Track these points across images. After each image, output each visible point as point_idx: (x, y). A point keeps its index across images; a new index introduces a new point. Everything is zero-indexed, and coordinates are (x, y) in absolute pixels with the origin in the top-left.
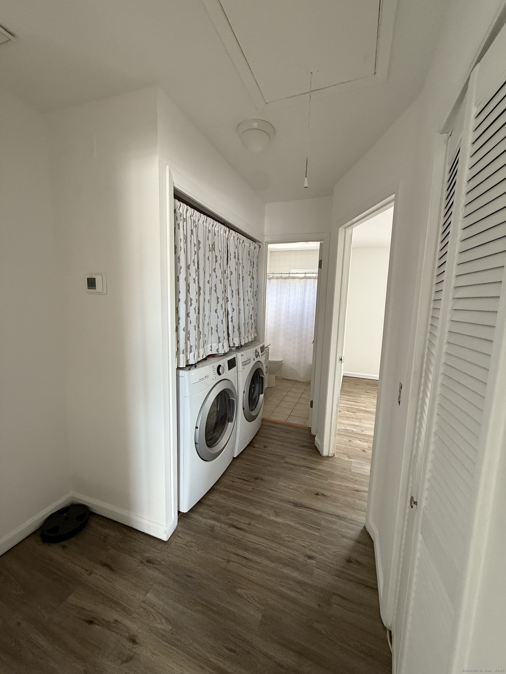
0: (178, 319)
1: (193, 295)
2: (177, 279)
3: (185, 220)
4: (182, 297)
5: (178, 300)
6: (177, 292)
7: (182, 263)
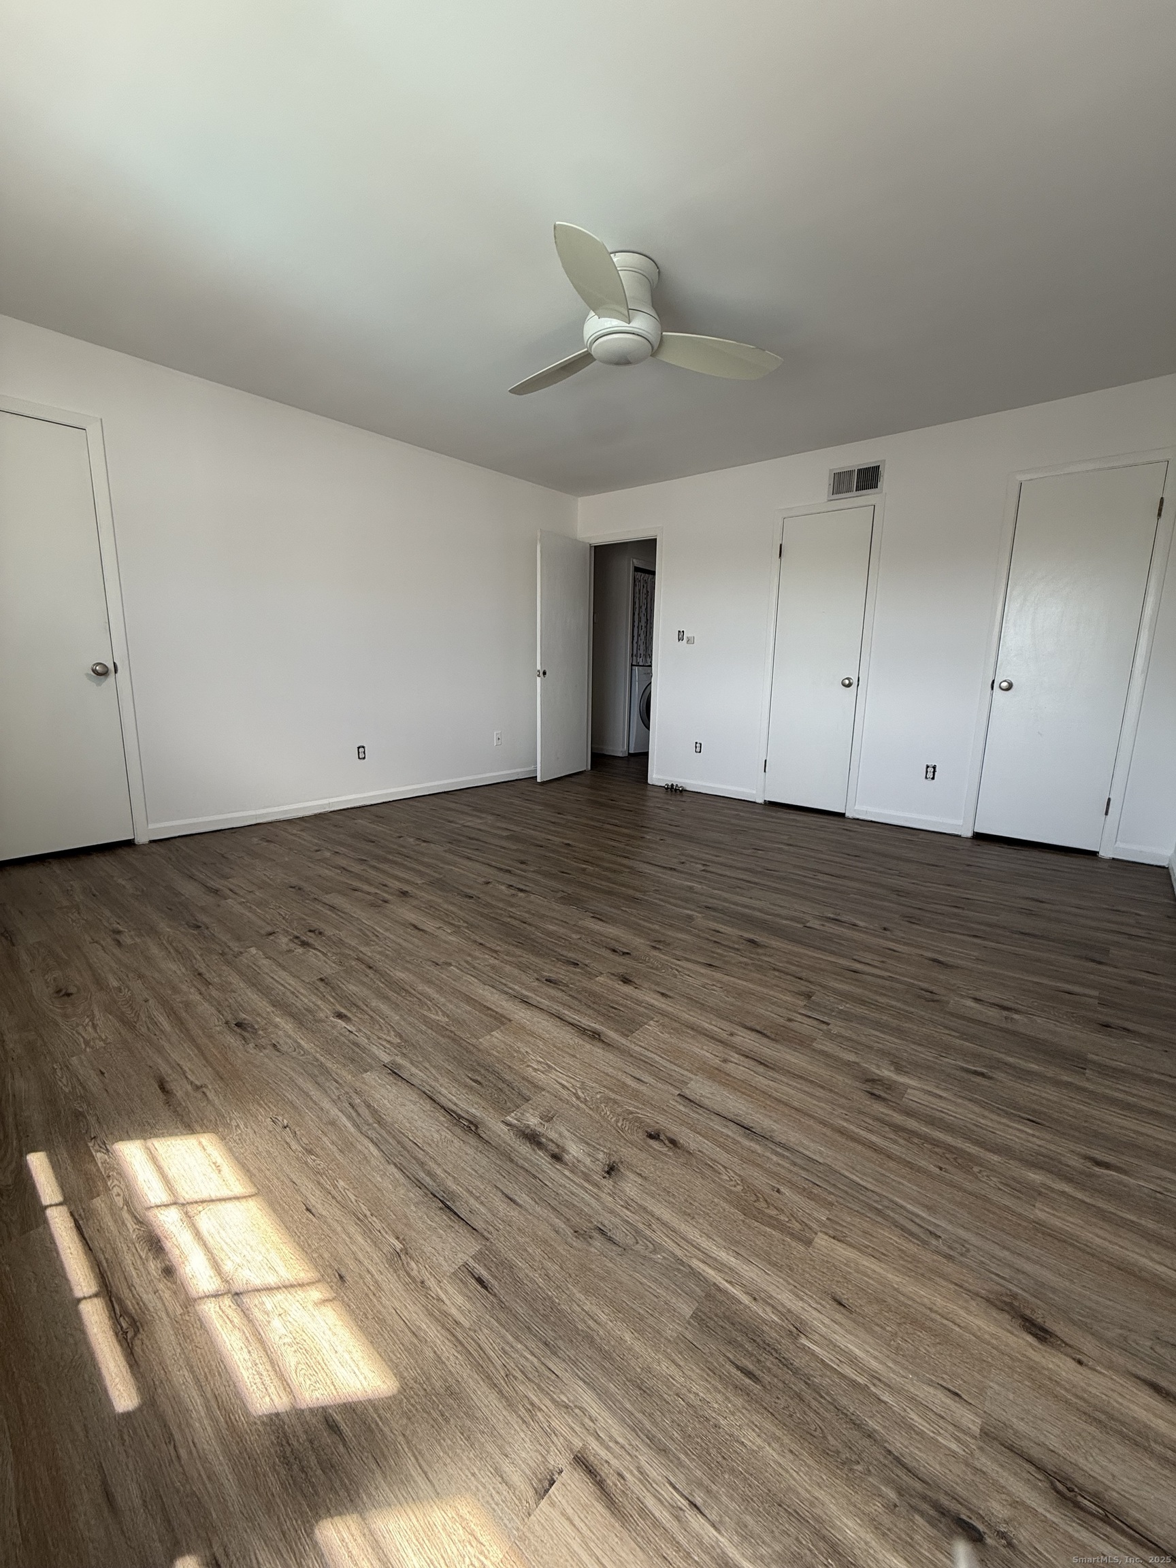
0: (633, 637)
1: (643, 623)
2: (634, 614)
3: (640, 581)
4: (636, 624)
5: (633, 626)
6: (634, 622)
7: (637, 605)
